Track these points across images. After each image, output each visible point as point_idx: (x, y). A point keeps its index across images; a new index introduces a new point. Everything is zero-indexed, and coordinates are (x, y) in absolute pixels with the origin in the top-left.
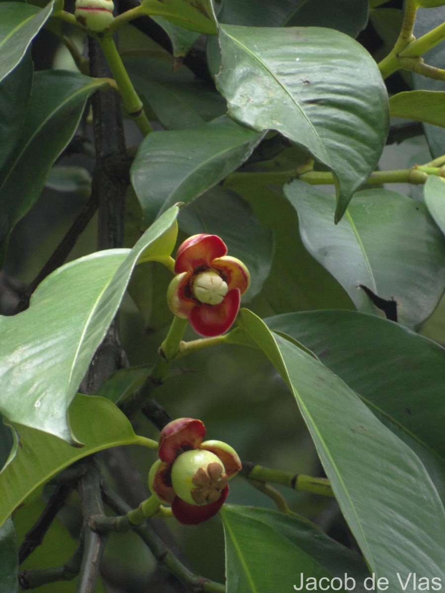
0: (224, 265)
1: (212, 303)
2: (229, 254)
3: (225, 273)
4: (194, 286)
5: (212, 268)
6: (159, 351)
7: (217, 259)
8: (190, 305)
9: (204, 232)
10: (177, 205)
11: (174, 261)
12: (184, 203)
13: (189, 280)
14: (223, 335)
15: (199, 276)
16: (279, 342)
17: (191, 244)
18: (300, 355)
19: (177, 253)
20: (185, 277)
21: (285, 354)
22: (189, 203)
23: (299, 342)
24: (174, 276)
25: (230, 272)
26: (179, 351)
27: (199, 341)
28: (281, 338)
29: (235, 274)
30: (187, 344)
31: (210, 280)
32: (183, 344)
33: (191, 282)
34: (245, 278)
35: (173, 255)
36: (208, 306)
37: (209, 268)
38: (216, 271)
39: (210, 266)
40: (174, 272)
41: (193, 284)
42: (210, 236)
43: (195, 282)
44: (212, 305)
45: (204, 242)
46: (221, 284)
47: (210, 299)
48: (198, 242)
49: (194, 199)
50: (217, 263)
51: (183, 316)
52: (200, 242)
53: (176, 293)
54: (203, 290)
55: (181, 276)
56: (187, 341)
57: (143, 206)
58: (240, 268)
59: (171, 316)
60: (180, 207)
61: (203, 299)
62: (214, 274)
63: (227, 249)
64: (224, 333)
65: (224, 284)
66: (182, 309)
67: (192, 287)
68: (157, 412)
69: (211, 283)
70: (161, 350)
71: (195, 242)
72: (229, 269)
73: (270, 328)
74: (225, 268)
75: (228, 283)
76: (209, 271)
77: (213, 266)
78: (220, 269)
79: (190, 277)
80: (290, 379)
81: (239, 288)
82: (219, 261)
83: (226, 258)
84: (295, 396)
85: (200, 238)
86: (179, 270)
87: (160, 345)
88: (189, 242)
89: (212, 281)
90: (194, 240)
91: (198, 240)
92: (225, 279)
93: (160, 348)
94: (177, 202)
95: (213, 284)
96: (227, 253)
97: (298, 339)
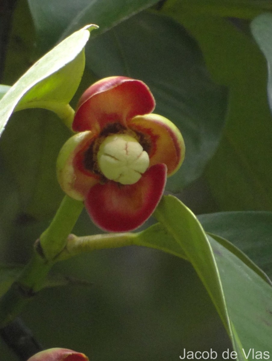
0: (147, 126)
1: (124, 181)
2: (157, 112)
3: (148, 138)
4: (99, 153)
5: (129, 130)
6: (35, 246)
7: (139, 116)
8: (90, 181)
9: (125, 75)
10: (88, 29)
11: (73, 112)
12: (98, 27)
13: (93, 143)
14: (135, 232)
15: (108, 138)
16: (217, 252)
17: (102, 90)
18: (247, 275)
19: (80, 100)
20: (87, 137)
21: (223, 271)
22: (106, 29)
23: (247, 256)
24: (70, 135)
25: (155, 138)
26: (65, 248)
27: (98, 237)
28: (220, 247)
29: (163, 142)
30: (78, 240)
31: (124, 147)
32: (72, 239)
33: (95, 147)
34: (178, 150)
35: (73, 104)
36: (116, 185)
37: (125, 128)
38: (135, 135)
39: (126, 126)
40: (72, 129)
41: (97, 149)
42: (132, 80)
43: (101, 148)
44: (123, 185)
45: (121, 88)
46: (141, 154)
47: (121, 175)
48: (112, 87)
49: (115, 24)
50: (137, 123)
51: (77, 197)
52: (116, 88)
53: (71, 161)
54: (112, 160)
55: (81, 135)
56: (79, 235)
57: (38, 24)
58: (171, 134)
59: (61, 194)
60: (93, 32)
61: (110, 174)
62: (131, 138)
63: (155, 104)
64: (136, 229)
65: (145, 155)
66: (76, 186)
67: (96, 154)
68: (23, 338)
69: (125, 152)
70: (39, 246)
71: (108, 87)
72: (155, 133)
73: (206, 230)
74: (149, 131)
75: (151, 156)
76: (124, 133)
77: (130, 126)
78: (140, 132)
79: (95, 138)
80: (226, 309)
81: (165, 163)
82: (142, 119)
83: (152, 116)
84: (232, 335)
85: (117, 82)
86: (79, 126)
87: (38, 236)
88: (100, 86)
89: (126, 149)
90: (107, 85)
91: (113, 85)
92: (146, 147)
93: (37, 241)
94: (89, 24)
95: (127, 154)
96: (154, 109)
97: (247, 253)
